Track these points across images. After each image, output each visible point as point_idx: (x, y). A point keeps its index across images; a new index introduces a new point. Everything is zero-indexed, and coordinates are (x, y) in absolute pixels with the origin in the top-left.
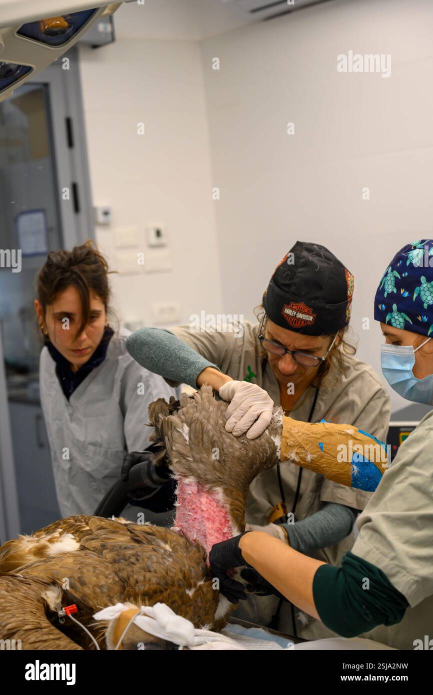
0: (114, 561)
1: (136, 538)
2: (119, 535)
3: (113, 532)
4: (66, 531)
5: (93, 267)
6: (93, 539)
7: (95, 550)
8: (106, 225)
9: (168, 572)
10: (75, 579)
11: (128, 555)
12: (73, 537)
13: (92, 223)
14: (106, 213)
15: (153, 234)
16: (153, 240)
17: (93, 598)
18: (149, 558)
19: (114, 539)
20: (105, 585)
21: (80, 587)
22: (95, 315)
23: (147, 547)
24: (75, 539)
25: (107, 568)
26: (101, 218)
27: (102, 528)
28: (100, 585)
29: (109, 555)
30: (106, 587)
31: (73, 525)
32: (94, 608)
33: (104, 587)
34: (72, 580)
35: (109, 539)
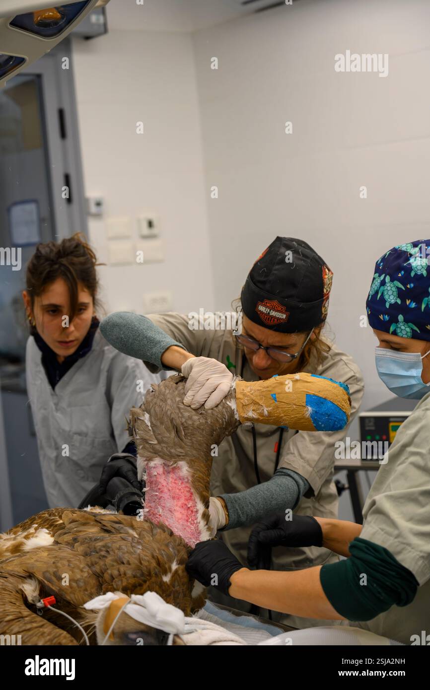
0: (86, 555)
1: (105, 528)
2: (89, 527)
3: (84, 524)
4: (41, 526)
5: (82, 259)
6: (65, 533)
7: (68, 543)
8: (98, 216)
9: (142, 562)
10: (50, 573)
11: (98, 547)
12: (48, 532)
13: (85, 214)
14: (98, 204)
15: (145, 225)
16: (146, 230)
17: (71, 593)
18: (119, 549)
19: (85, 531)
20: (81, 579)
21: (57, 581)
22: (82, 308)
23: (116, 537)
24: (49, 533)
25: (80, 561)
26: (93, 209)
27: (73, 521)
28: (76, 579)
29: (80, 548)
30: (82, 581)
31: (48, 519)
32: (72, 602)
33: (80, 581)
34: (48, 575)
35: (80, 531)
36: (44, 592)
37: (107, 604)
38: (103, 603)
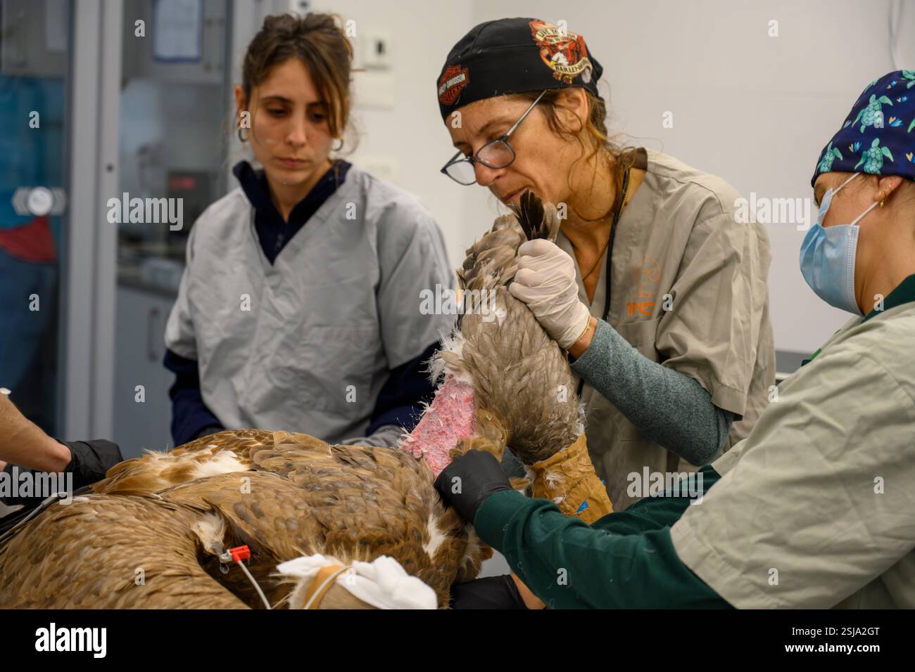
17: (275, 537)
19: (305, 457)
20: (294, 519)
25: (296, 494)
27: (287, 442)
28: (286, 517)
29: (297, 478)
30: (295, 521)
33: (291, 522)
34: (242, 508)
35: (298, 456)
36: (232, 537)
37: (313, 572)
38: (306, 568)
